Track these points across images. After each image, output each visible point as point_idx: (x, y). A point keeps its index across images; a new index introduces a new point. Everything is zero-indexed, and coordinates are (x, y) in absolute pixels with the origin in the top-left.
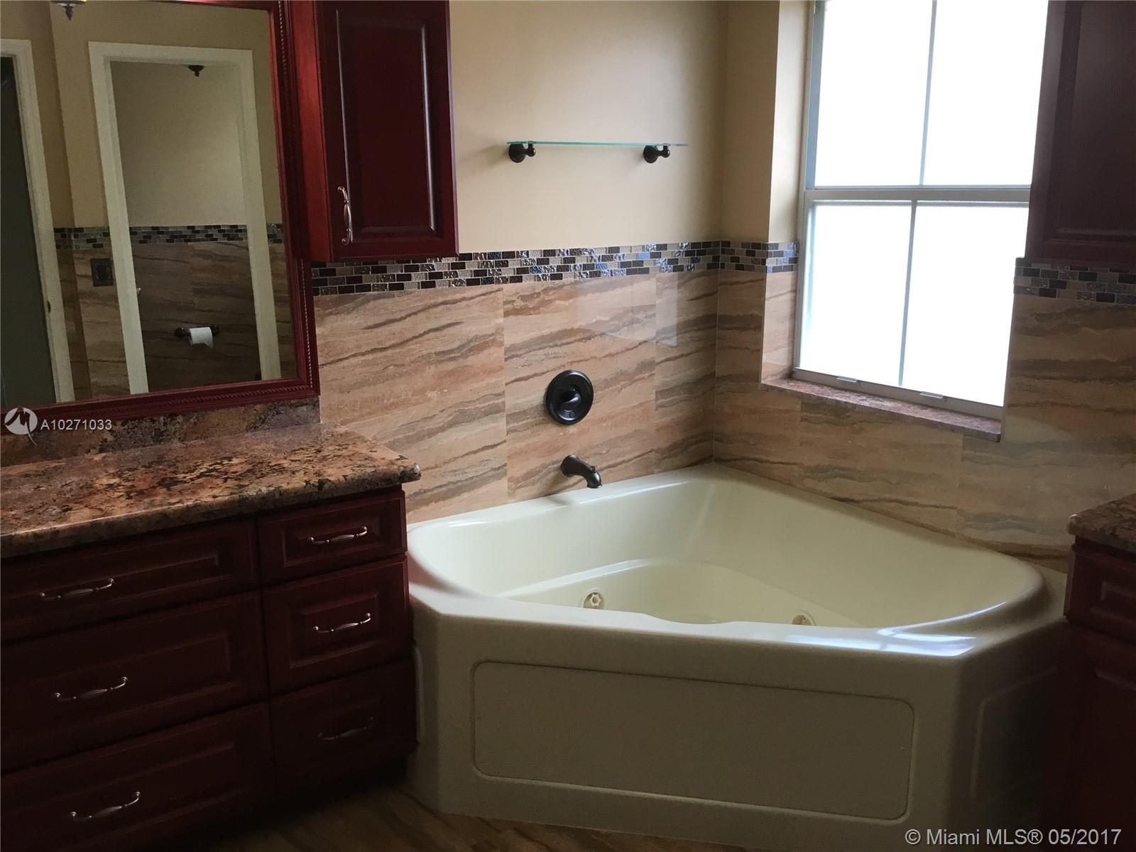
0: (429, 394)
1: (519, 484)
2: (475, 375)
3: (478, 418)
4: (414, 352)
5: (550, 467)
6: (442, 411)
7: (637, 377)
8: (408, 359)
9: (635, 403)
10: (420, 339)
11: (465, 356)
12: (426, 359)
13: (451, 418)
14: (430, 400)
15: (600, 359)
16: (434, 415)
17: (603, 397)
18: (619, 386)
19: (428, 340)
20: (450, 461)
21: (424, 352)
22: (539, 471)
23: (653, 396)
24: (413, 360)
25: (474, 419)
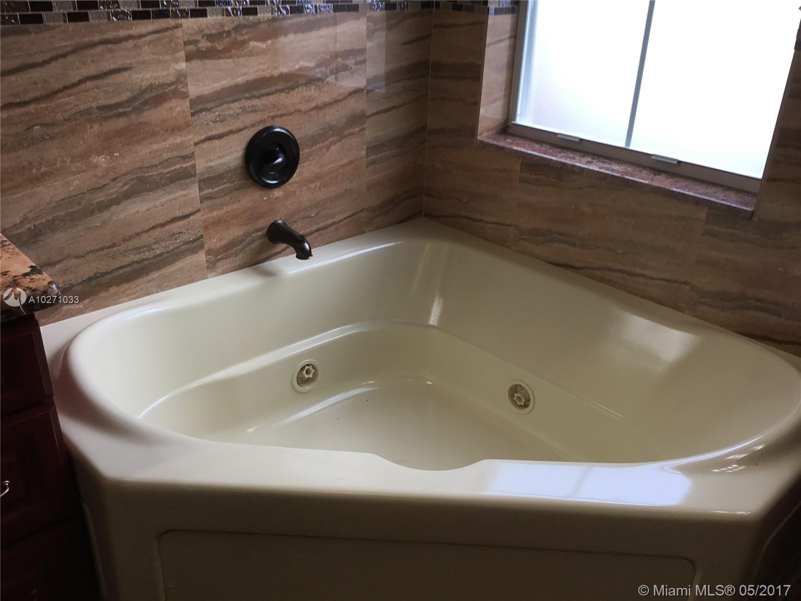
0: (95, 160)
1: (220, 257)
2: (153, 134)
3: (163, 186)
4: (68, 107)
5: (253, 235)
6: (114, 180)
7: (347, 132)
8: (59, 117)
9: (345, 161)
10: (75, 90)
11: (138, 110)
12: (87, 115)
13: (127, 187)
14: (96, 166)
15: (305, 113)
16: (104, 186)
17: (310, 156)
18: (328, 142)
19: (87, 91)
20: (131, 238)
21: (82, 107)
22: (242, 241)
23: (364, 153)
24: (67, 117)
25: (157, 188)
